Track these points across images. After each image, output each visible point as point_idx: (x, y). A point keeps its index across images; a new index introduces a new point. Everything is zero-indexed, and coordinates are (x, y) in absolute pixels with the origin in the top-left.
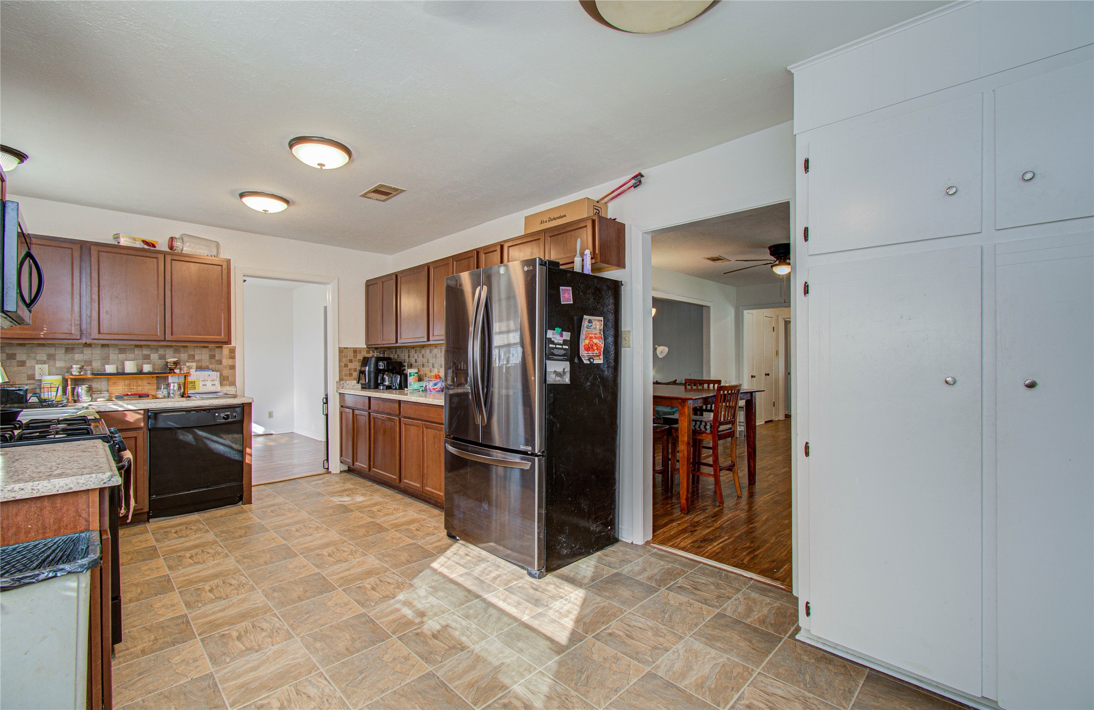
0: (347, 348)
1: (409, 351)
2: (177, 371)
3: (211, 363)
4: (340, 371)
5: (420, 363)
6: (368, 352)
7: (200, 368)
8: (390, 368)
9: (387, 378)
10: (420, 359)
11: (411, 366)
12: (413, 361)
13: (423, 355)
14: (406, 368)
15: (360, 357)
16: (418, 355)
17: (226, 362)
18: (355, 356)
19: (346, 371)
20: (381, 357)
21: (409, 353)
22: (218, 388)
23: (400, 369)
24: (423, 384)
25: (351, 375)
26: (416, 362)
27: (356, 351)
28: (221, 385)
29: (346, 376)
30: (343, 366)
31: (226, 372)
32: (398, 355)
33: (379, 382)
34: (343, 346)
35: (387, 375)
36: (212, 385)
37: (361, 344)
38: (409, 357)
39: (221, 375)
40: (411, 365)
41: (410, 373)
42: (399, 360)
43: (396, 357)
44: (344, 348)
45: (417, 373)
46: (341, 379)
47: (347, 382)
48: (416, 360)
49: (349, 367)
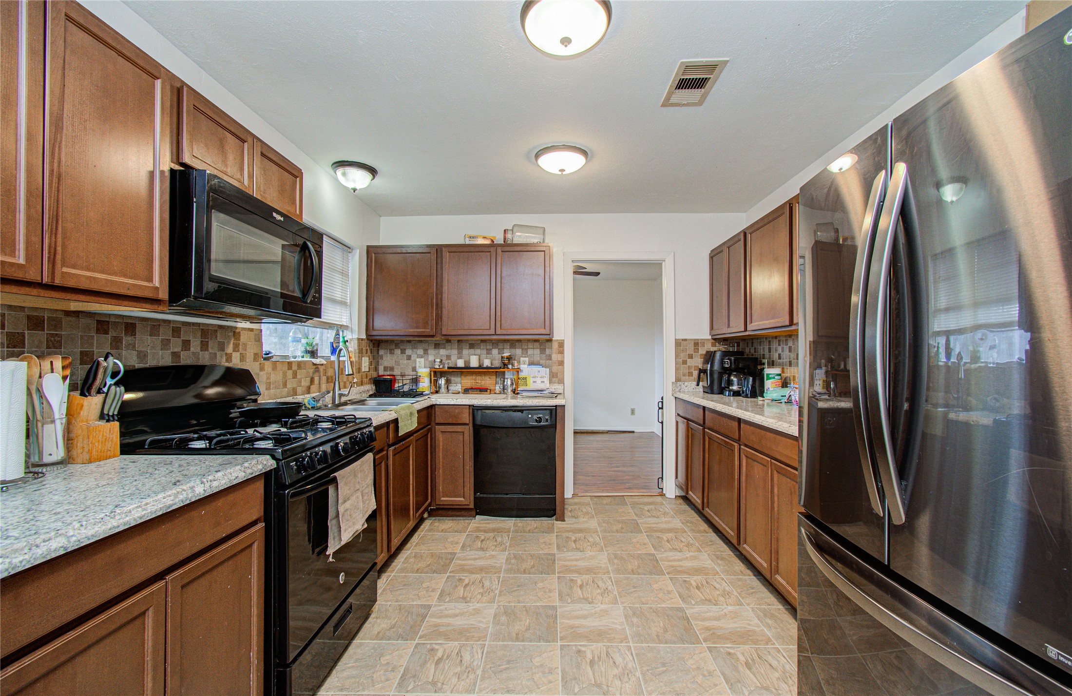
0: (685, 340)
1: (770, 342)
2: (510, 366)
3: (541, 359)
4: (677, 369)
5: (785, 360)
6: (713, 345)
7: (531, 364)
8: (740, 366)
9: (735, 380)
10: (786, 354)
11: (772, 364)
12: (776, 356)
13: (790, 347)
14: (766, 366)
15: (702, 351)
16: (783, 348)
17: (555, 357)
18: (696, 350)
19: (684, 369)
20: (729, 352)
21: (770, 344)
22: (547, 385)
23: (756, 367)
24: (786, 392)
25: (690, 374)
26: (780, 358)
27: (696, 344)
28: (550, 382)
29: (684, 375)
30: (681, 363)
31: (555, 368)
32: (755, 349)
33: (723, 385)
34: (680, 337)
35: (736, 376)
36: (542, 382)
37: (704, 333)
38: (770, 351)
39: (551, 372)
40: (773, 362)
41: (768, 375)
42: (756, 355)
43: (752, 351)
44: (683, 340)
45: (780, 375)
46: (678, 380)
47: (686, 383)
48: (779, 355)
49: (688, 364)
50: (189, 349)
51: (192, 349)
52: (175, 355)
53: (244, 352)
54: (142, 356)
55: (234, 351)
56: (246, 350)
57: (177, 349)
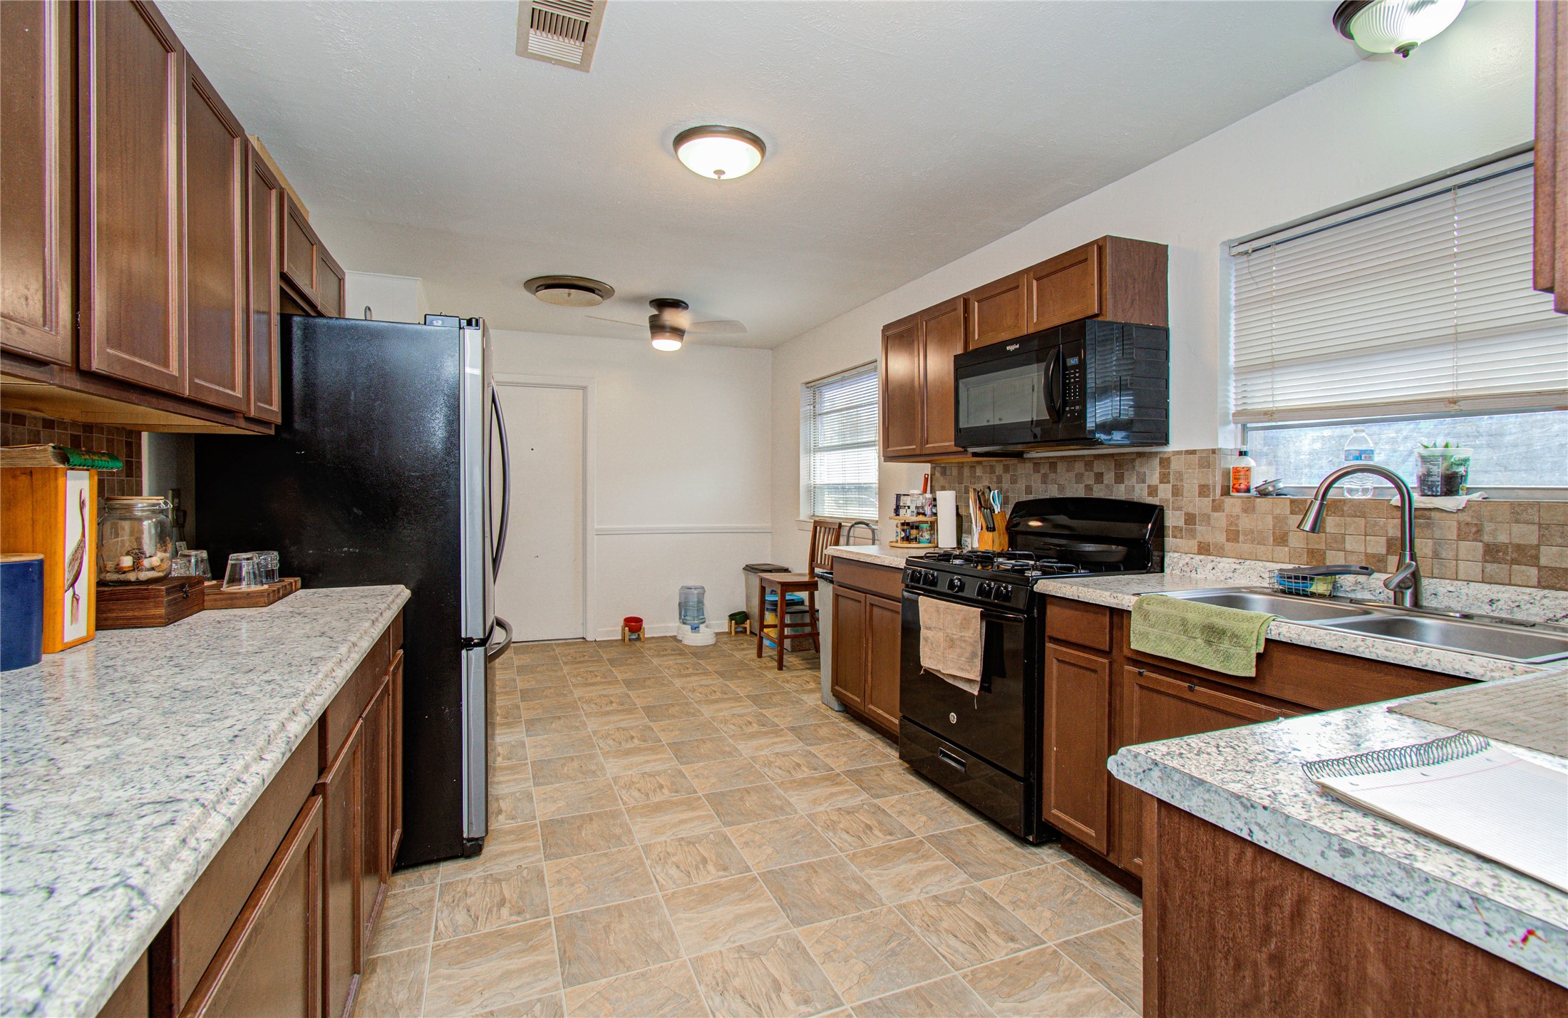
50: (1102, 482)
51: (1105, 482)
52: (1089, 488)
53: (1179, 484)
54: (1061, 488)
55: (1161, 482)
56: (1182, 480)
57: (1091, 482)
